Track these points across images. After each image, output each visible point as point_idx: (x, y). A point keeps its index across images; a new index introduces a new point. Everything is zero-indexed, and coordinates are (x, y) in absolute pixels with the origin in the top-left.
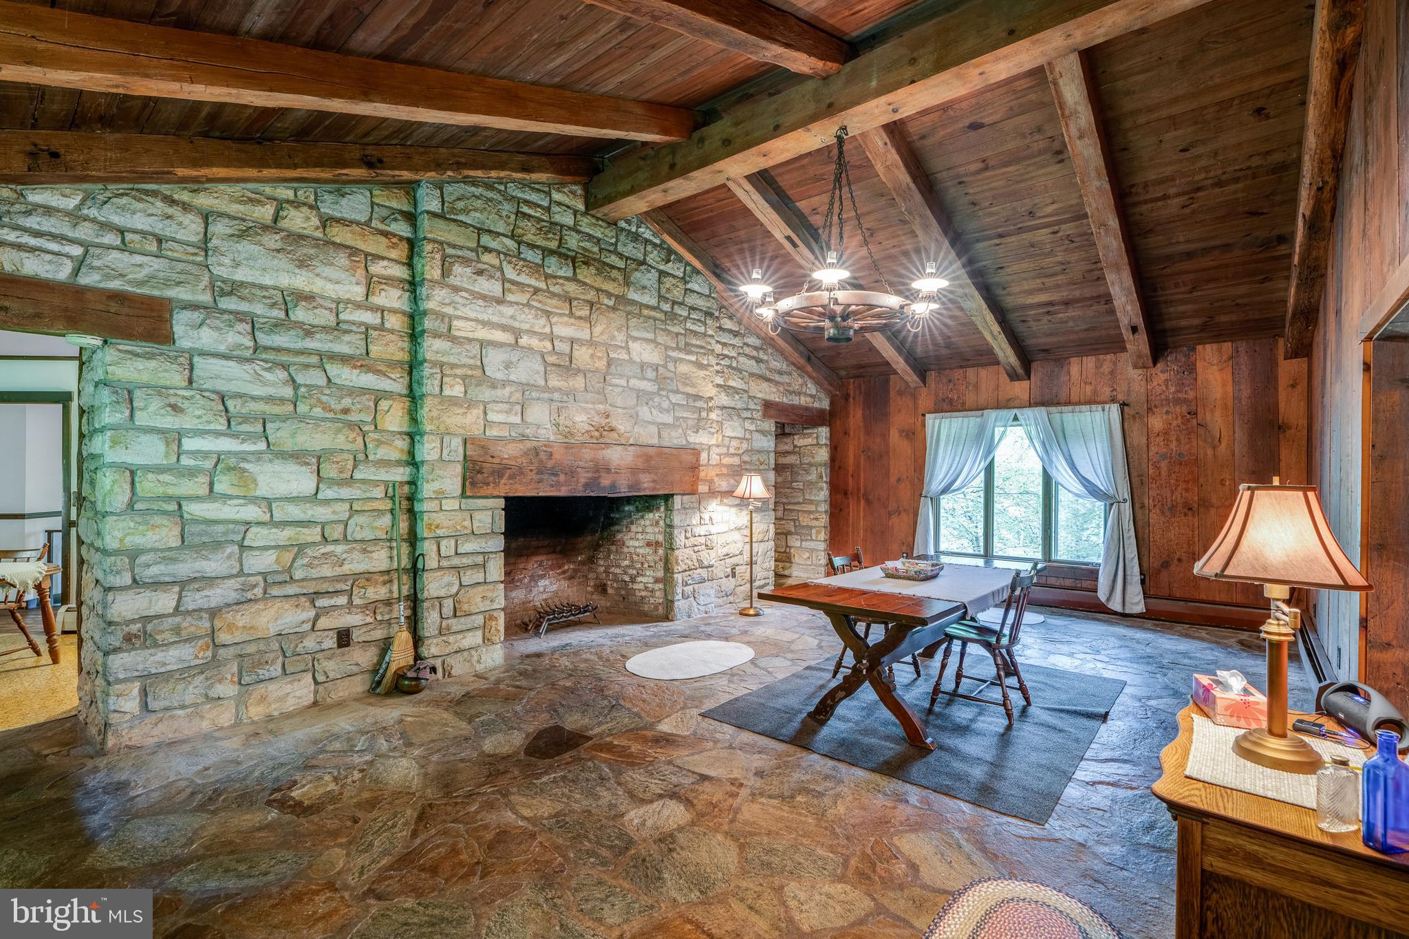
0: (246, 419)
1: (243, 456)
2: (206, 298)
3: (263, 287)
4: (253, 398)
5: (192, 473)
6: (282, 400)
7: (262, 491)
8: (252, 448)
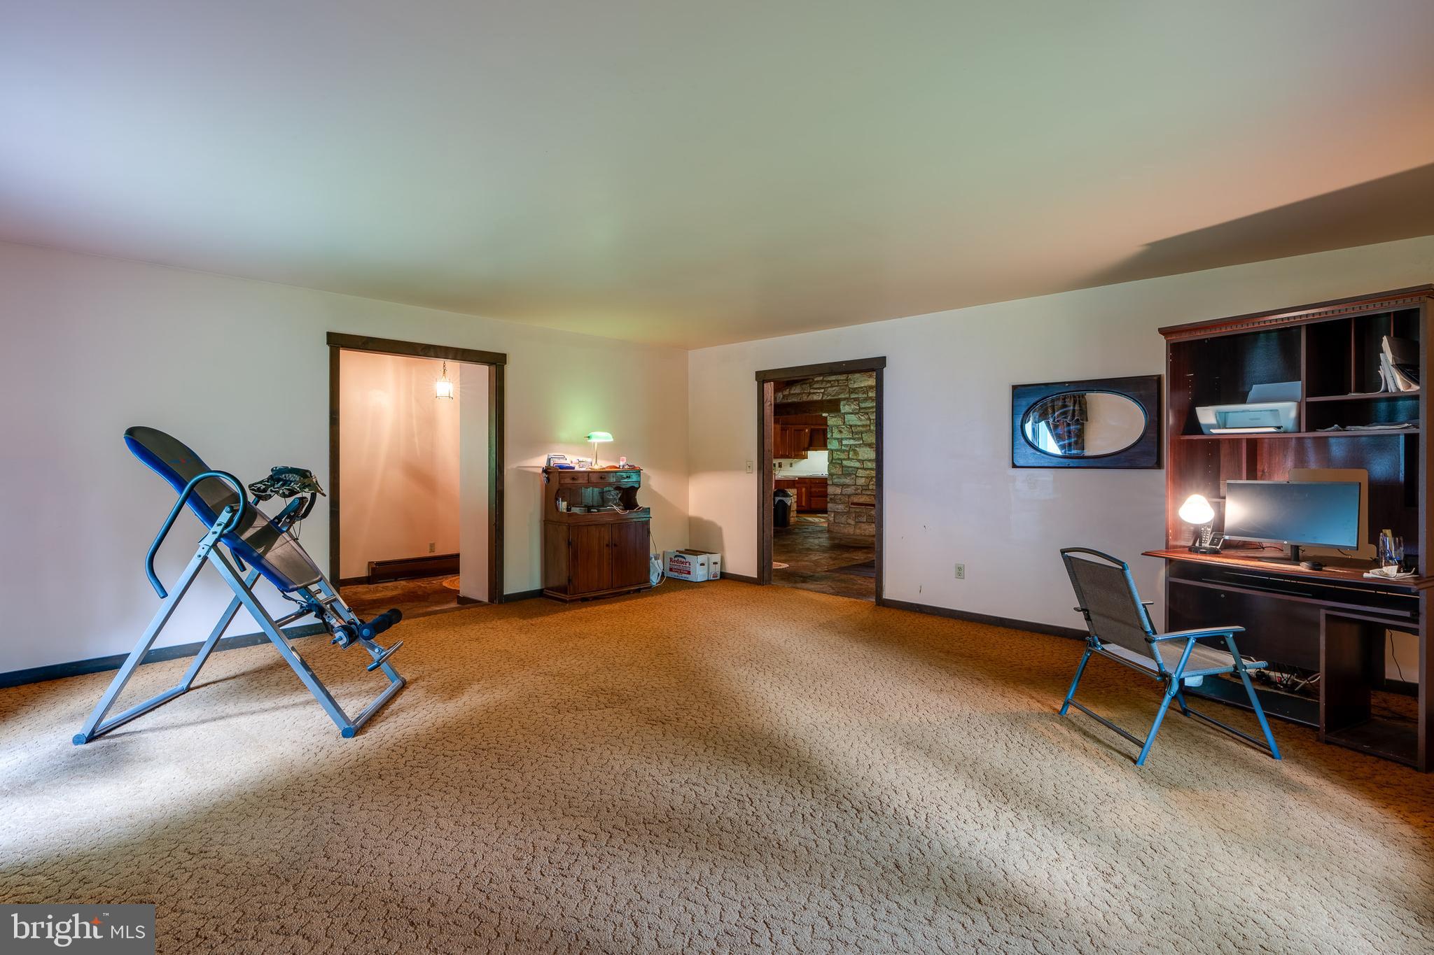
0: (857, 433)
1: (856, 446)
2: (847, 396)
3: (862, 388)
4: (859, 426)
5: (843, 451)
6: (867, 425)
7: (860, 458)
8: (857, 443)
